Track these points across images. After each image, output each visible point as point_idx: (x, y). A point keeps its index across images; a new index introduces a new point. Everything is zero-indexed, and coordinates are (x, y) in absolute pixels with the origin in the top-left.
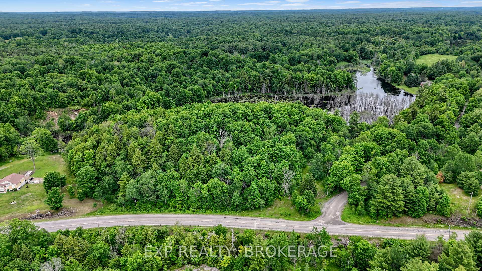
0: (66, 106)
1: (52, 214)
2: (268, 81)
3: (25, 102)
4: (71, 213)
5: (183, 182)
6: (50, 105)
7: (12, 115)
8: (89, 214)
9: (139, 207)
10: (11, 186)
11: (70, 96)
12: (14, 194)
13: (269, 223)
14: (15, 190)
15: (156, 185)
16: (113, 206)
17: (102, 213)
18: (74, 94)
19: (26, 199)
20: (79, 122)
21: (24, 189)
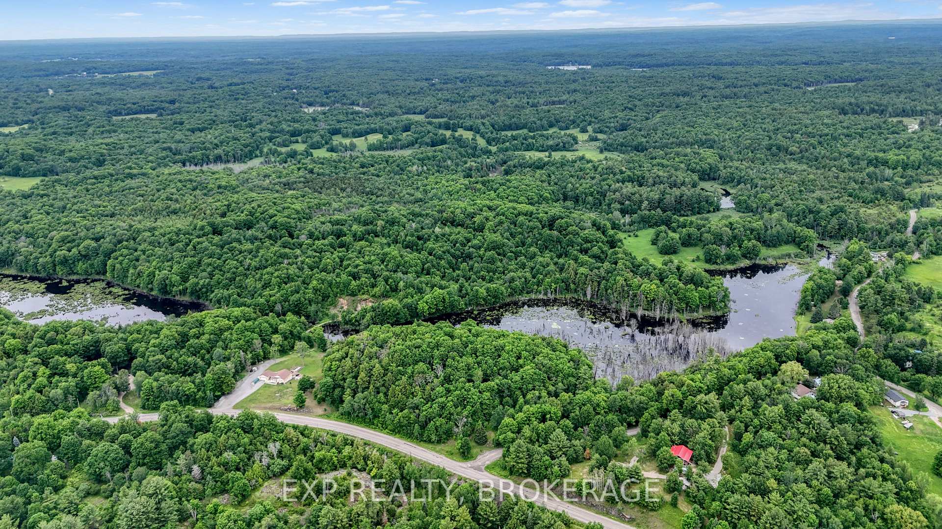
0: (356, 295)
1: (297, 410)
2: (596, 284)
3: (321, 288)
4: (309, 413)
5: (385, 407)
6: (342, 292)
7: (307, 301)
8: (320, 416)
9: (354, 420)
10: (280, 381)
11: (362, 284)
12: (281, 388)
13: (435, 458)
14: (282, 384)
15: (365, 404)
16: (337, 414)
17: (328, 417)
18: (366, 282)
19: (285, 394)
20: (358, 318)
21: (289, 385)
